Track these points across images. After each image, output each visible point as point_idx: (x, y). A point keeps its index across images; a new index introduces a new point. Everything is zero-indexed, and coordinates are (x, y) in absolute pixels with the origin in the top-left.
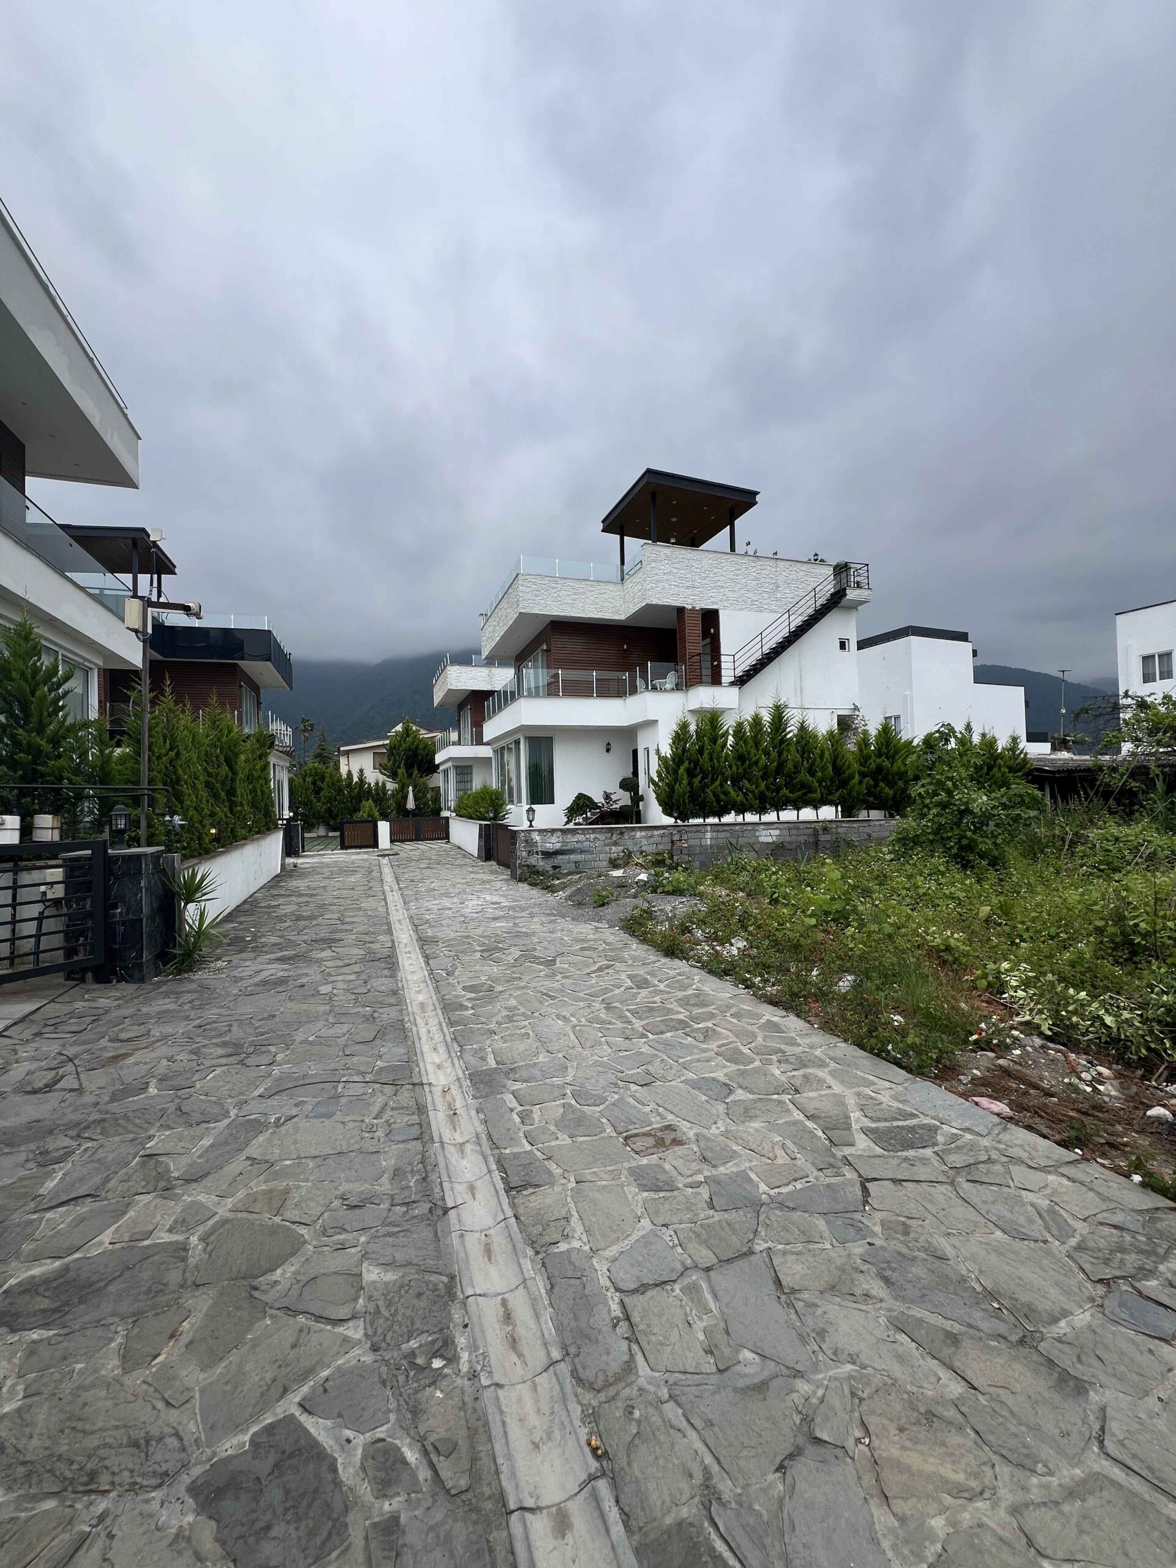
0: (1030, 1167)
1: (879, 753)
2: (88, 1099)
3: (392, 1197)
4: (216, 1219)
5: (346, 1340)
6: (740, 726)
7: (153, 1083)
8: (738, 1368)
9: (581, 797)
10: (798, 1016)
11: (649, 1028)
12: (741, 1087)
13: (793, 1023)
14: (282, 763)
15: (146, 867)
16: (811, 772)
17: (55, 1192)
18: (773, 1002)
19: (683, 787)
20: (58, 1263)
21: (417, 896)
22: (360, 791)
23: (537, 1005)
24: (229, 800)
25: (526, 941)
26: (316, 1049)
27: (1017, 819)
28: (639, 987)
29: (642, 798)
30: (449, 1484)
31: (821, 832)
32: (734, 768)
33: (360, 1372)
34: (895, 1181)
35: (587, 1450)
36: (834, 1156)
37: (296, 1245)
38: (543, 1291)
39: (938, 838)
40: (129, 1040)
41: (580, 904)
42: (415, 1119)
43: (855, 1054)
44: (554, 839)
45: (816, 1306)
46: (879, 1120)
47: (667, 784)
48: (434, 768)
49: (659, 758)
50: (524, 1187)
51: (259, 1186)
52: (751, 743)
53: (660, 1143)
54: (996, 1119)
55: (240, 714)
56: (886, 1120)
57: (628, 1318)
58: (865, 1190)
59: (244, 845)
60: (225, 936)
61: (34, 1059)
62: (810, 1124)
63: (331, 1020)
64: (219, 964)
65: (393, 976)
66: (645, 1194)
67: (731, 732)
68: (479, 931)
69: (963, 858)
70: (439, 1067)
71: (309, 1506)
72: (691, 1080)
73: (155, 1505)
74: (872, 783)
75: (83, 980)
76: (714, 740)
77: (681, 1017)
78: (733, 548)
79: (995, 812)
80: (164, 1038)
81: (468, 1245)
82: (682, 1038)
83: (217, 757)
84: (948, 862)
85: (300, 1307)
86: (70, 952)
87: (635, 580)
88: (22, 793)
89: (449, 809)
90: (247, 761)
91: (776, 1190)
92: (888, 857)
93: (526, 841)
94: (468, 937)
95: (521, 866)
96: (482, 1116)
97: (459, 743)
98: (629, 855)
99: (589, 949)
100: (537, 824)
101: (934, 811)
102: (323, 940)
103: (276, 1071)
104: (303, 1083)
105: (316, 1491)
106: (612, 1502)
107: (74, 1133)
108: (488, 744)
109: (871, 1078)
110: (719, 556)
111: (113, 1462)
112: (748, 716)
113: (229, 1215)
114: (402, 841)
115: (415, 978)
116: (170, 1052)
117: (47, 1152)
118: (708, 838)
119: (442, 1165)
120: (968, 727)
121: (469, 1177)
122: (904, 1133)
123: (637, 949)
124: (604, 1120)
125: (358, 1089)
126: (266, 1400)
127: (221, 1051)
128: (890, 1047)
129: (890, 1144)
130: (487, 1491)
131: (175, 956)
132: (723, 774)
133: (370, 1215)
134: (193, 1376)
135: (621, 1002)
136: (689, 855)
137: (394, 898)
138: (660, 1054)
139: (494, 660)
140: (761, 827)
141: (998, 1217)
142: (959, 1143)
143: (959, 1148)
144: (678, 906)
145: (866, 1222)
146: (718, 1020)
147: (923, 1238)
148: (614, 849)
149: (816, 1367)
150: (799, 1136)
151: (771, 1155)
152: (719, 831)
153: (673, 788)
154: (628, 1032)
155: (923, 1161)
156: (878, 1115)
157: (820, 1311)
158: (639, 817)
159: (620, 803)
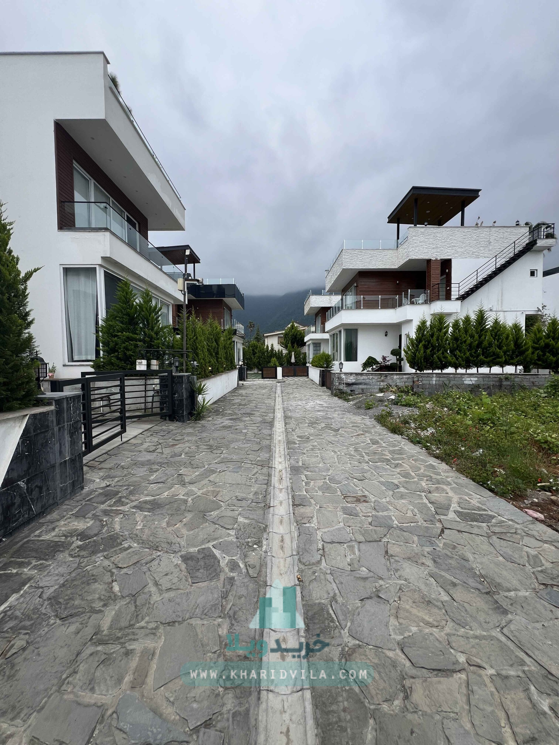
0: (537, 539)
1: (548, 336)
2: (164, 456)
3: (253, 500)
4: (197, 495)
5: (229, 534)
6: (457, 322)
7: (183, 454)
8: (358, 571)
9: (370, 358)
10: (447, 464)
11: (371, 460)
12: (403, 487)
13: (444, 466)
14: (239, 341)
15: (185, 380)
16: (500, 347)
17: (153, 480)
18: (437, 457)
19: (421, 354)
20: (153, 498)
21: (289, 399)
22: (272, 354)
23: (325, 446)
24: (216, 356)
25: (329, 421)
26: (237, 451)
28: (373, 444)
29: (402, 360)
30: (251, 575)
31: (504, 380)
32: (451, 344)
33: (232, 543)
34: (459, 531)
35: (296, 579)
36: (435, 518)
37: (219, 507)
38: (296, 536)
40: (177, 440)
41: (359, 408)
42: (267, 478)
43: (469, 483)
44: (352, 377)
45: (399, 562)
46: (465, 509)
47: (412, 352)
48: (304, 344)
49: (410, 339)
50: (300, 505)
51: (210, 488)
52: (462, 331)
53: (358, 500)
54: (532, 519)
55: (224, 321)
56: (469, 510)
57: (323, 550)
58: (442, 531)
59: (221, 375)
60: (213, 409)
61: (150, 442)
62: (430, 505)
63: (244, 442)
64: (210, 419)
65: (271, 429)
66: (345, 516)
67: (451, 325)
68: (310, 416)
70: (280, 463)
71: (211, 568)
72: (382, 482)
73: (172, 557)
75: (165, 420)
76: (440, 330)
77: (388, 457)
78: (462, 224)
80: (188, 441)
81: (275, 518)
82: (386, 466)
83: (212, 339)
85: (217, 523)
86: (162, 409)
87: (404, 247)
88: (147, 352)
89: (309, 362)
90: (224, 340)
91: (401, 524)
92: (543, 395)
93: (338, 378)
94: (304, 417)
95: (335, 389)
96: (291, 481)
97: (315, 332)
98: (389, 386)
99: (356, 426)
100: (344, 370)
102: (247, 414)
103: (222, 456)
104: (231, 461)
105: (213, 565)
106: (300, 592)
107: (159, 465)
108: (327, 332)
109: (471, 493)
110: (453, 229)
111: (163, 545)
112: (462, 316)
113: (200, 495)
114: (288, 376)
115: (279, 431)
116: (190, 445)
117: (152, 469)
118: (434, 381)
119: (272, 493)
121: (281, 499)
122: (475, 515)
123: (379, 428)
124: (338, 490)
125: (249, 466)
126: (203, 543)
127: (205, 447)
128: (489, 482)
129: (466, 518)
130: (262, 579)
131: (194, 414)
132: (445, 347)
133: (244, 503)
134: (184, 531)
135: (362, 449)
136: (422, 389)
137: (279, 400)
138: (372, 470)
139: (331, 292)
140: (466, 376)
141: (505, 553)
142: (503, 524)
143: (501, 526)
144: (406, 411)
145: (437, 542)
146: (405, 461)
147: (461, 552)
148: (382, 383)
149: (390, 578)
150: (422, 508)
151: (405, 512)
152: (440, 377)
153: (415, 355)
154: (361, 460)
155: (479, 527)
156: (466, 507)
157: (400, 564)
158: (400, 368)
159: (391, 362)
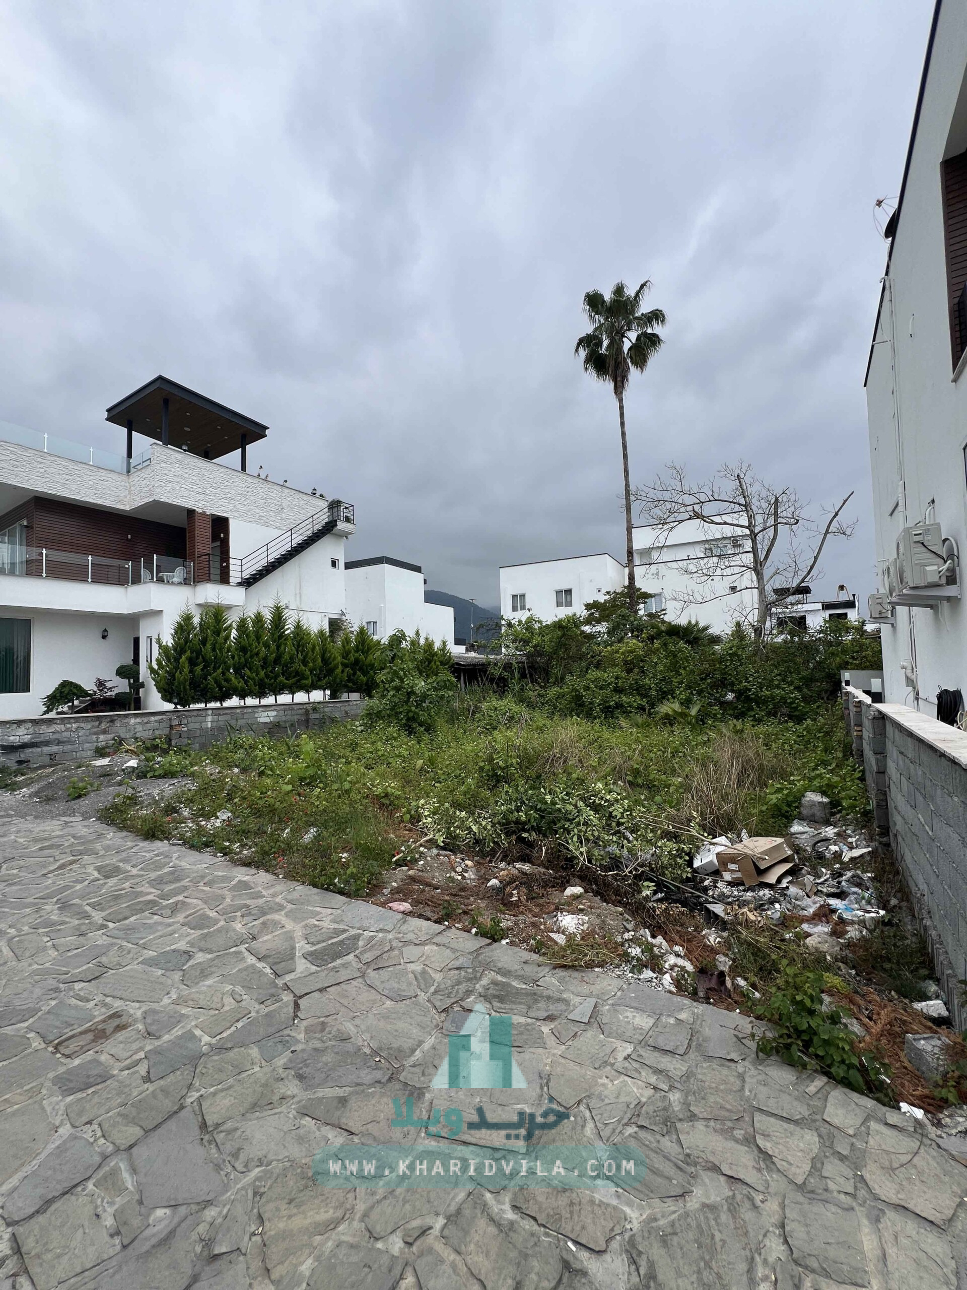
0: (416, 945)
1: (357, 649)
6: (243, 621)
8: (147, 1232)
9: (66, 684)
10: (267, 871)
11: (109, 918)
12: (201, 950)
13: (263, 877)
16: (305, 662)
18: (247, 863)
19: (184, 674)
27: (442, 697)
28: (106, 877)
29: (142, 685)
31: (311, 712)
32: (236, 658)
34: (321, 990)
36: (277, 986)
39: (393, 713)
41: (48, 800)
43: (309, 892)
44: (21, 731)
45: (236, 1129)
46: (318, 943)
47: (167, 672)
49: (160, 646)
52: (253, 636)
53: (99, 1035)
54: (401, 916)
56: (324, 941)
57: (19, 1249)
58: (297, 1006)
62: (260, 965)
66: (69, 1099)
67: (234, 625)
69: (410, 727)
72: (150, 959)
74: (351, 671)
76: (217, 633)
77: (150, 897)
78: (244, 468)
79: (429, 693)
82: (150, 918)
84: (399, 730)
87: (143, 474)
91: (218, 1037)
92: (359, 729)
98: (120, 742)
99: (50, 847)
101: (391, 693)
109: (318, 909)
110: (229, 471)
112: (251, 613)
118: (209, 722)
120: (417, 633)
122: (335, 947)
123: (112, 836)
124: (31, 1035)
128: (336, 881)
129: (323, 960)
132: (225, 663)
135: (82, 897)
136: (189, 738)
138: (119, 941)
140: (261, 709)
141: (390, 990)
142: (373, 942)
143: (372, 946)
144: (167, 788)
145: (293, 1034)
146: (190, 891)
147: (335, 1029)
148: (102, 737)
149: (226, 1188)
150: (249, 978)
151: (219, 1005)
152: (220, 715)
153: (173, 676)
154: (83, 928)
155: (345, 966)
156: (319, 938)
157: (239, 1133)
158: (137, 703)
159: (116, 691)
